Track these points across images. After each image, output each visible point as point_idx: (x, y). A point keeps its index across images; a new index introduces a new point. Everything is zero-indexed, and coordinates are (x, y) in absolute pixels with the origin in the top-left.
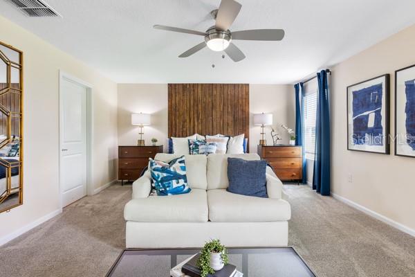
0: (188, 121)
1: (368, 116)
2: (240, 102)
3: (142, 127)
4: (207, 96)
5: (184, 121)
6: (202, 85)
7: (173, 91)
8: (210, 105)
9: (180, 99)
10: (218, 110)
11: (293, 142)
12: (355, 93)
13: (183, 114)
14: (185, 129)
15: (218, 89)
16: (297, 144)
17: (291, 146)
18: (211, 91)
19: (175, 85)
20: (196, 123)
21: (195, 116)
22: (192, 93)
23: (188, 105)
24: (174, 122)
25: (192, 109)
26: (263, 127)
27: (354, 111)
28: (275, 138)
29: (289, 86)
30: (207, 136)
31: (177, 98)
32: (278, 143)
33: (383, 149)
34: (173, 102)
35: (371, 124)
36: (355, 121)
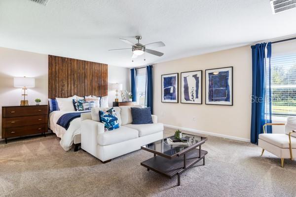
0: (66, 85)
1: (170, 88)
2: (103, 75)
3: (25, 89)
4: (81, 69)
5: (63, 86)
6: (77, 60)
7: (53, 61)
8: (83, 75)
9: (59, 68)
10: (89, 79)
11: (131, 100)
12: (165, 78)
13: (62, 80)
14: (63, 92)
15: (89, 65)
16: (133, 101)
17: (130, 102)
18: (84, 66)
19: (55, 57)
20: (73, 88)
21: (72, 82)
22: (69, 65)
23: (66, 74)
24: (54, 86)
25: (69, 77)
26: (117, 91)
27: (164, 86)
28: (123, 98)
29: (128, 69)
30: (86, 97)
31: (57, 68)
32: (125, 100)
33: (176, 101)
34: (53, 70)
35: (172, 91)
36: (165, 90)
